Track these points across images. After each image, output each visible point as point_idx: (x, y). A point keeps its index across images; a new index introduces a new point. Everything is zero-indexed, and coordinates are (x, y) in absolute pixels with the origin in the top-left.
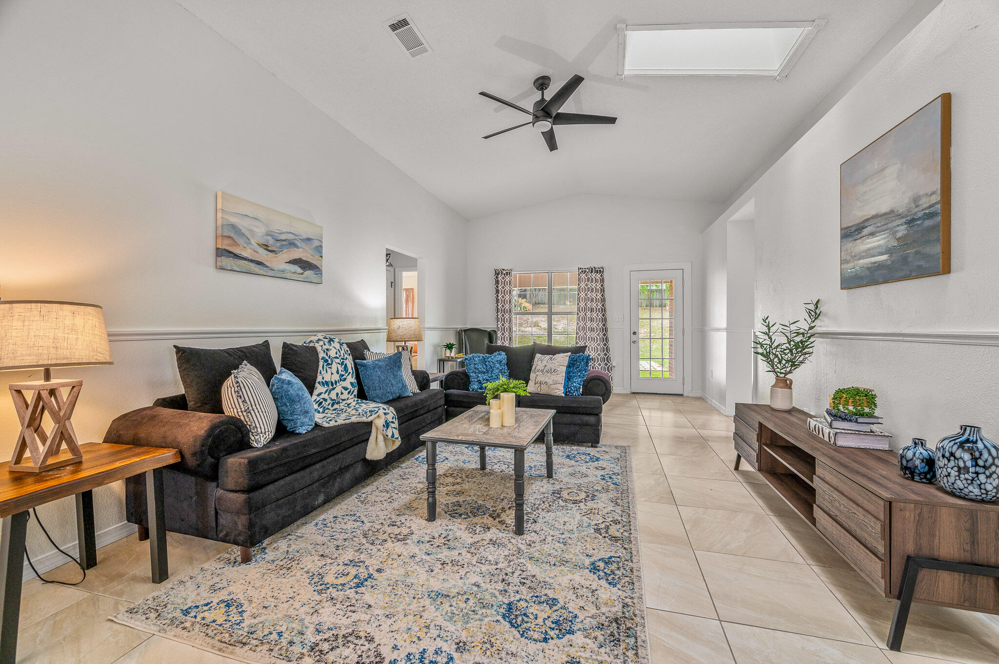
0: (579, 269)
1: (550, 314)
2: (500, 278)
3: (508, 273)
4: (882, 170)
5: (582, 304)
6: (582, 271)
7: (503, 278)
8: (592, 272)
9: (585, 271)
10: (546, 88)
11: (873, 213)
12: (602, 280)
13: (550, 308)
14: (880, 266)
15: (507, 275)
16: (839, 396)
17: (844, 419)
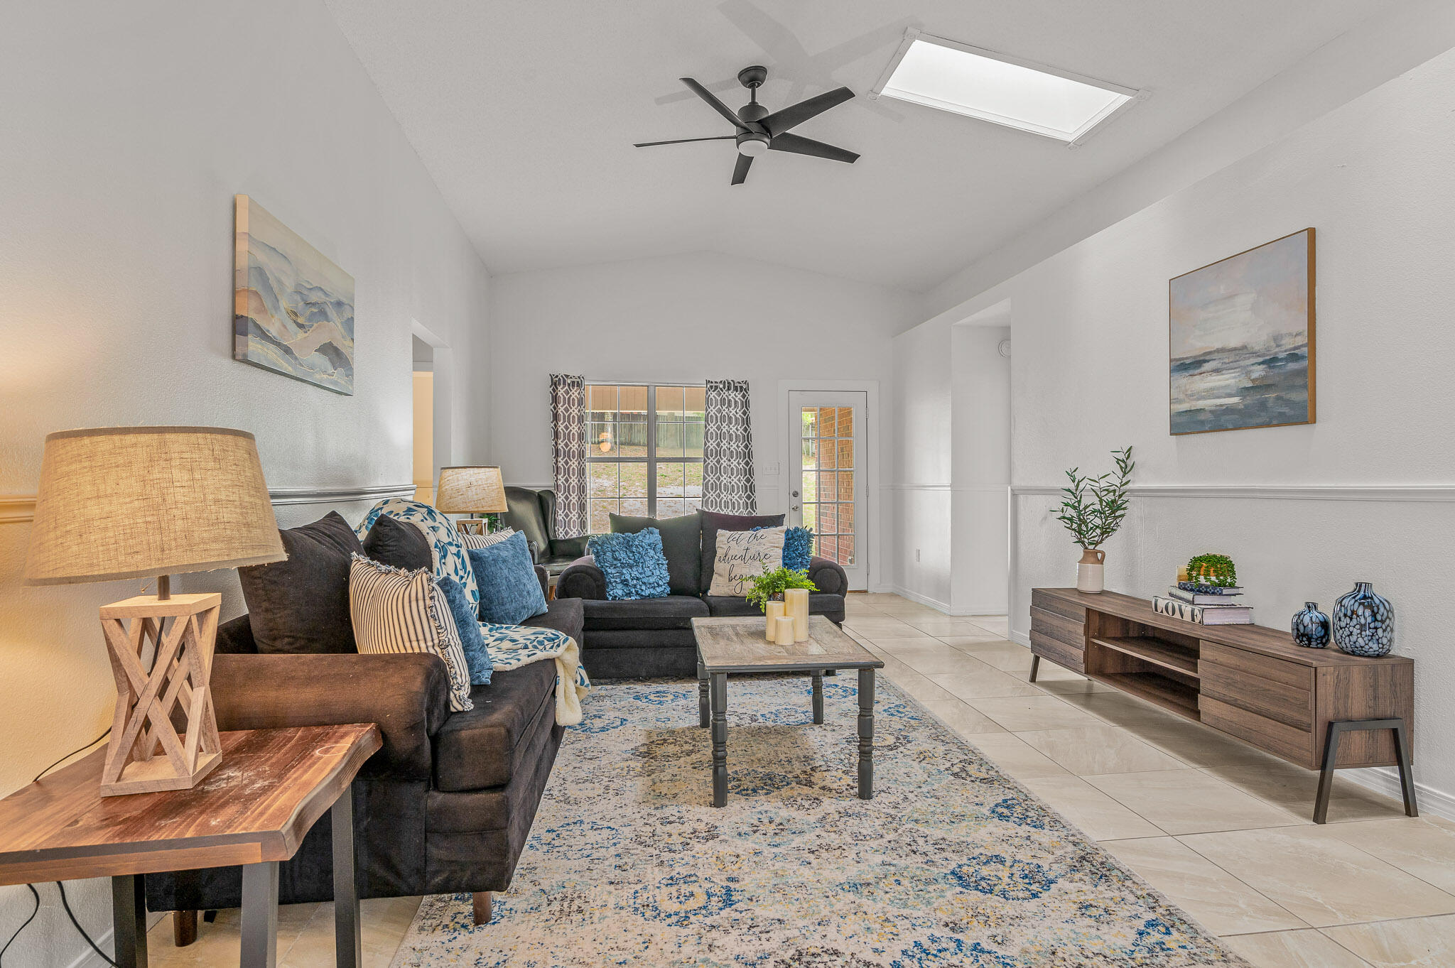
0: (708, 382)
1: (652, 461)
2: (561, 391)
3: (578, 384)
4: (1231, 297)
5: (712, 444)
6: (712, 386)
7: (567, 393)
8: (729, 389)
9: (716, 387)
10: (759, 85)
11: (1218, 345)
12: (746, 404)
13: (651, 451)
14: (1229, 410)
15: (573, 386)
16: (1196, 564)
17: (1206, 593)
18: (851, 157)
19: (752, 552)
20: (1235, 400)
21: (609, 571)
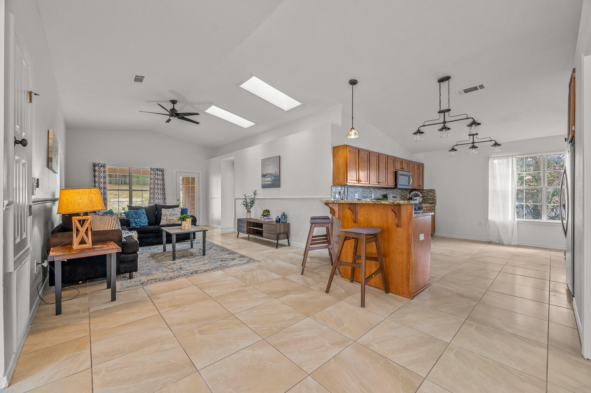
0: (151, 168)
1: (131, 191)
2: (97, 168)
3: (104, 166)
4: (270, 165)
5: (152, 186)
6: (152, 170)
7: (99, 169)
8: (158, 171)
9: (153, 170)
10: (175, 104)
11: (268, 173)
12: (163, 175)
13: (130, 187)
15: (101, 167)
16: (264, 211)
17: (265, 216)
18: (198, 123)
19: (172, 213)
20: (270, 183)
21: (131, 220)
